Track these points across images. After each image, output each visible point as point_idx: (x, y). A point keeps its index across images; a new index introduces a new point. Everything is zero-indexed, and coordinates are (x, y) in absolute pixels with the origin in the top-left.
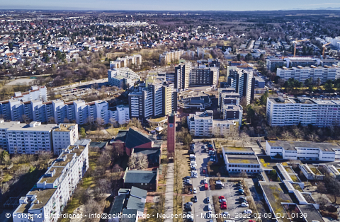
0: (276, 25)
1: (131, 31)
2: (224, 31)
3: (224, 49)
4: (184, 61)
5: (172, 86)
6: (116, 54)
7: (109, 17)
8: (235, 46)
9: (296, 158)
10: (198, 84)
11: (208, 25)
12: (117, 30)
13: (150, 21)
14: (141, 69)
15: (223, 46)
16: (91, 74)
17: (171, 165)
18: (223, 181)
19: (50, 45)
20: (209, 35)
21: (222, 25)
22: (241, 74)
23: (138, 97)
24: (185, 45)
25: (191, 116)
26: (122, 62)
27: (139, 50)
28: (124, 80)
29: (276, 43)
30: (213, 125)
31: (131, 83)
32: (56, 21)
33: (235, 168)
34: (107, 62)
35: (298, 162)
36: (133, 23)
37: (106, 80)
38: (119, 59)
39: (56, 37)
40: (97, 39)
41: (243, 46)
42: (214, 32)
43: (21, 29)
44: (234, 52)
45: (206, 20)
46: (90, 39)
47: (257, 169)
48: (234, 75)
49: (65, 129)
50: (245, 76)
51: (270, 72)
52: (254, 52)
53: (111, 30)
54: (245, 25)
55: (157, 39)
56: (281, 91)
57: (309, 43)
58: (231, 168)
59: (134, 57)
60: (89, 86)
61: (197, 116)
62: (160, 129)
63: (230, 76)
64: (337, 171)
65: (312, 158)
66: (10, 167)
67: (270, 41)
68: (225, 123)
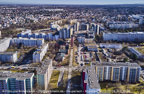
1: (57, 12)
2: (94, 12)
3: (92, 19)
4: (77, 22)
5: (73, 28)
6: (52, 21)
7: (47, 7)
10: (82, 30)
11: (87, 10)
12: (51, 12)
13: (64, 9)
14: (62, 26)
16: (44, 27)
19: (26, 17)
20: (87, 14)
21: (93, 10)
23: (62, 32)
25: (78, 37)
26: (55, 23)
27: (60, 19)
28: (56, 28)
29: (113, 17)
30: (85, 40)
33: (90, 50)
34: (49, 23)
36: (57, 10)
37: (50, 29)
38: (54, 22)
39: (28, 15)
40: (44, 15)
41: (100, 18)
42: (89, 13)
43: (14, 12)
44: (96, 20)
45: (87, 8)
46: (41, 15)
47: (96, 50)
50: (97, 26)
51: (107, 26)
53: (49, 12)
54: (102, 10)
55: (67, 15)
56: (110, 32)
57: (125, 17)
58: (89, 50)
59: (59, 22)
60: (44, 31)
61: (80, 37)
62: (69, 41)
63: (92, 26)
64: (119, 50)
65: (113, 48)
66: (26, 49)
67: (111, 16)
68: (89, 39)
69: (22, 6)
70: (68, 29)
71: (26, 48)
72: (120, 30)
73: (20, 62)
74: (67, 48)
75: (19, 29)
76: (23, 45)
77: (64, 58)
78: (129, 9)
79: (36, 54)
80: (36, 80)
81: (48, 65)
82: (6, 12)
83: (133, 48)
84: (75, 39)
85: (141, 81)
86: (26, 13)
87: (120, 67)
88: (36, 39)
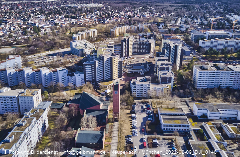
0: (196, 6)
1: (91, 11)
2: (159, 11)
3: (159, 24)
5: (119, 56)
6: (79, 29)
8: (167, 22)
9: (219, 118)
10: (139, 53)
11: (147, 7)
12: (81, 10)
13: (105, 4)
14: (97, 41)
15: (158, 23)
16: (58, 45)
17: (116, 124)
18: (159, 139)
19: (30, 21)
20: (148, 14)
21: (157, 6)
22: (173, 46)
23: (91, 65)
24: (130, 21)
25: (133, 81)
26: (82, 35)
28: (83, 50)
29: (197, 19)
30: (151, 89)
31: (88, 52)
32: (37, 4)
33: (169, 128)
34: (71, 35)
35: (221, 122)
36: (92, 5)
37: (69, 49)
38: (80, 33)
39: (36, 15)
40: (65, 17)
41: (173, 22)
42: (151, 12)
43: (11, 9)
44: (166, 27)
45: (146, 3)
46: (60, 17)
47: (187, 129)
48: (168, 47)
49: (30, 95)
50: (176, 47)
51: (194, 43)
52: (181, 27)
53: (76, 10)
54: (174, 6)
55: (109, 17)
56: (203, 58)
58: (166, 128)
59: (91, 32)
61: (138, 81)
62: (109, 91)
63: (164, 48)
67: (193, 18)
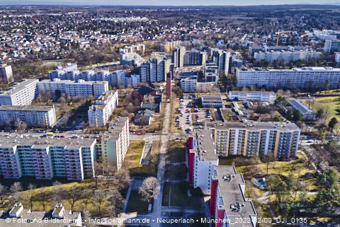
1: (133, 25)
2: (221, 25)
3: (217, 40)
5: (170, 60)
6: (122, 45)
7: (108, 12)
8: (227, 38)
10: (191, 65)
11: (206, 20)
12: (119, 24)
13: (149, 16)
14: (145, 56)
16: (106, 58)
17: (169, 104)
19: (61, 37)
20: (206, 29)
21: (220, 20)
22: (221, 54)
23: (146, 67)
24: (183, 37)
25: (182, 80)
26: (129, 50)
27: (141, 42)
28: (133, 61)
29: (267, 35)
30: (197, 85)
31: (138, 63)
33: (207, 104)
34: (116, 49)
36: (133, 19)
37: (119, 62)
38: (127, 47)
40: (102, 33)
41: (235, 38)
42: (211, 27)
44: (226, 42)
45: (205, 15)
46: (95, 33)
47: (220, 104)
48: (216, 54)
53: (113, 24)
54: (243, 20)
55: (157, 32)
57: (296, 35)
58: (205, 104)
59: (138, 46)
60: (107, 66)
62: (161, 88)
63: (213, 55)
64: (268, 104)
65: (256, 101)
66: (71, 103)
67: (262, 34)
68: (205, 83)
69: (46, 9)
70: (160, 61)
71: (71, 100)
72: (277, 64)
73: (63, 125)
74: (158, 100)
75: (49, 63)
76: (64, 95)
77: (151, 119)
78: (309, 15)
79: (94, 110)
80: (101, 152)
81: (122, 126)
82: (11, 24)
83: (298, 101)
84: (174, 84)
85: (300, 157)
86: (58, 28)
87: (260, 130)
88: (90, 83)
